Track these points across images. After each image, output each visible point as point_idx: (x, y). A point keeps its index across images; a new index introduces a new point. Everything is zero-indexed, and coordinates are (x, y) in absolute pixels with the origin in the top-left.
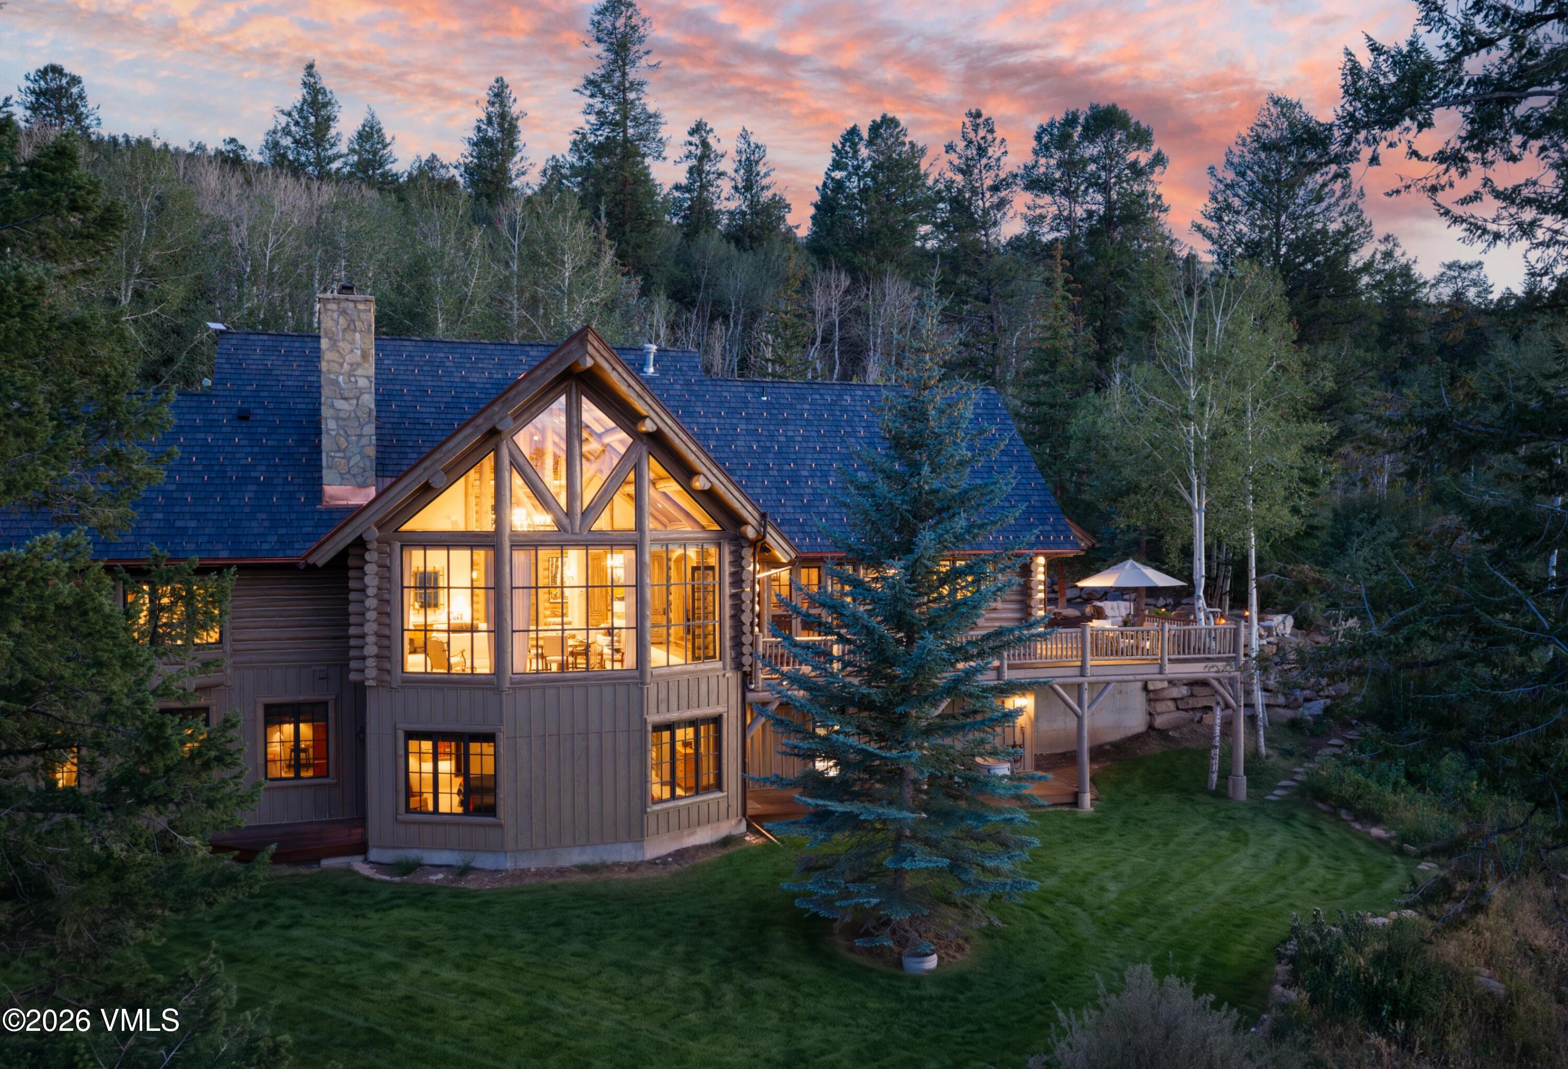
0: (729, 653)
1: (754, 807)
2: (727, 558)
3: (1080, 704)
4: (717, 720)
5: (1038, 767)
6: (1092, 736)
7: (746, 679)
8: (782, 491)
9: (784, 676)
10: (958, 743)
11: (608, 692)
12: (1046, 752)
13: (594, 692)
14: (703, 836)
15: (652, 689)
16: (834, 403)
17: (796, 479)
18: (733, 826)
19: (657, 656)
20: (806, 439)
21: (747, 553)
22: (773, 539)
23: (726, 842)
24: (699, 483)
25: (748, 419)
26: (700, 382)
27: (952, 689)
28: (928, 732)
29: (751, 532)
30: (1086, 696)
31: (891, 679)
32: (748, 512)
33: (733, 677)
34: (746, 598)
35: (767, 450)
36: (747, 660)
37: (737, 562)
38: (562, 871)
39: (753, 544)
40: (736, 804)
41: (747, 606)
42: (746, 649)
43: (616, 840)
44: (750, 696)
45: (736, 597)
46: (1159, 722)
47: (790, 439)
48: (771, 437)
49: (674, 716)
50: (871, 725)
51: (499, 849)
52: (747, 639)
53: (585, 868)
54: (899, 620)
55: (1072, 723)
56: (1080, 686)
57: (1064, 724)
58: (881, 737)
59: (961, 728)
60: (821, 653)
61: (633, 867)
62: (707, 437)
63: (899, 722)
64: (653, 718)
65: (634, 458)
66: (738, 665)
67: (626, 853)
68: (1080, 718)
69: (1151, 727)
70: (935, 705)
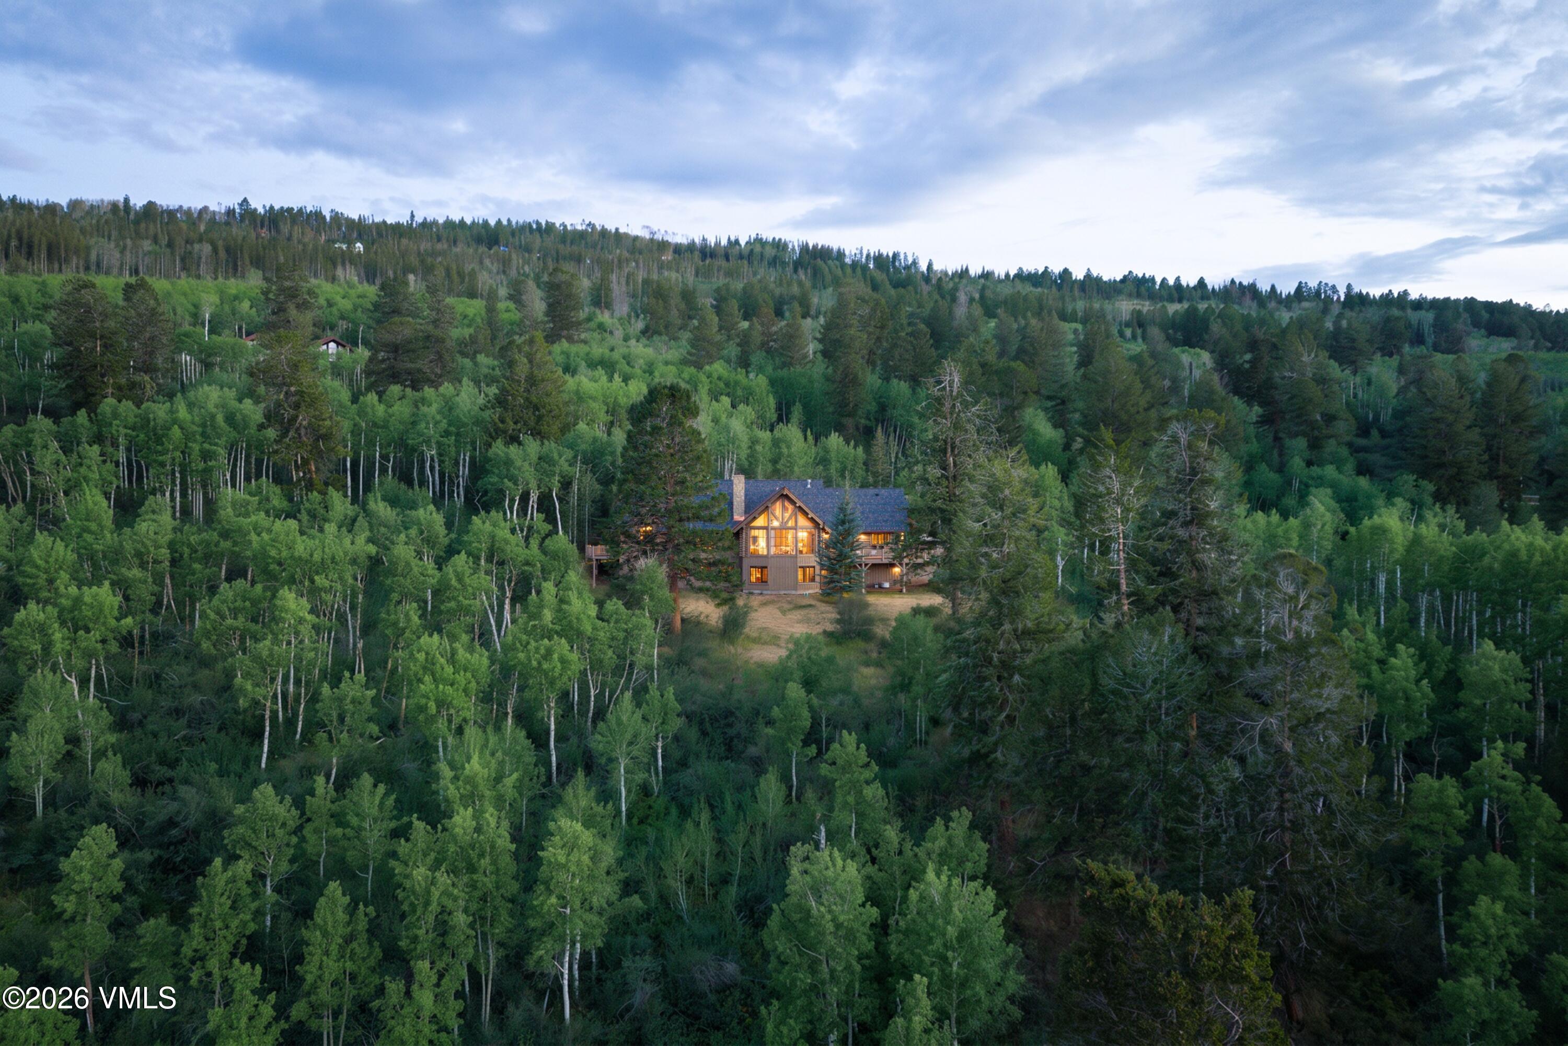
0: (816, 553)
2: (816, 532)
11: (789, 559)
13: (786, 559)
15: (798, 559)
22: (827, 529)
26: (820, 489)
29: (821, 527)
32: (820, 522)
37: (819, 533)
38: (780, 595)
41: (821, 543)
43: (792, 590)
45: (819, 541)
49: (804, 565)
51: (769, 590)
53: (785, 594)
61: (795, 595)
62: (820, 503)
64: (799, 565)
65: (795, 511)
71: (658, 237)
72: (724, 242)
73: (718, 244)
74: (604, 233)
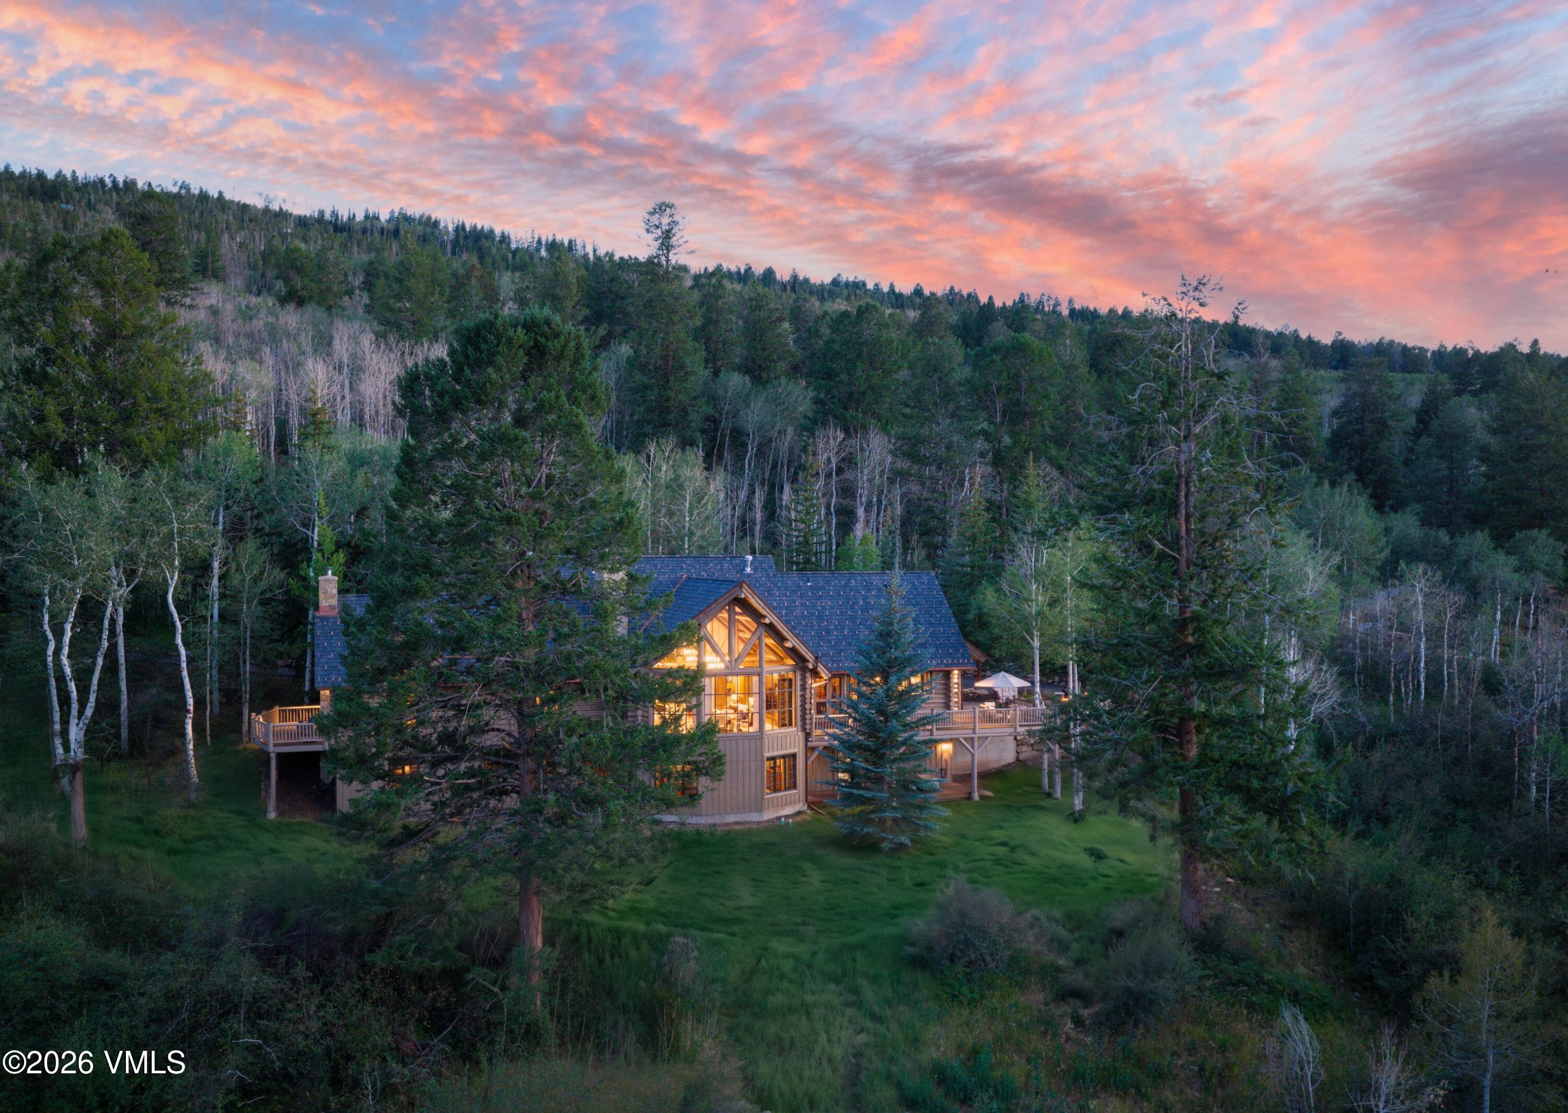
0: (799, 723)
1: (810, 798)
2: (799, 678)
3: (973, 748)
4: (794, 756)
5: (955, 781)
6: (979, 765)
7: (808, 735)
8: (821, 637)
9: (827, 734)
10: (909, 765)
11: (747, 742)
12: (961, 773)
13: (740, 743)
14: (789, 811)
15: (766, 741)
16: (846, 585)
17: (828, 632)
18: (802, 806)
19: (768, 726)
20: (832, 607)
21: (808, 675)
22: (821, 669)
23: (799, 813)
24: (788, 645)
25: (801, 597)
26: (775, 576)
27: (904, 743)
28: (893, 761)
29: (810, 666)
30: (976, 744)
31: (878, 738)
32: (809, 656)
33: (801, 735)
34: (808, 696)
35: (812, 614)
36: (808, 727)
37: (804, 679)
38: (727, 824)
39: (811, 670)
40: (803, 796)
41: (808, 701)
42: (808, 722)
43: (751, 811)
44: (810, 744)
45: (803, 696)
46: (1022, 757)
47: (824, 608)
48: (814, 607)
49: (775, 753)
50: (870, 759)
51: (700, 814)
52: (808, 717)
53: (737, 823)
54: (881, 712)
55: (969, 758)
56: (973, 739)
57: (965, 759)
58: (874, 764)
59: (908, 759)
60: (843, 724)
61: (759, 823)
62: (781, 608)
63: (881, 757)
64: (767, 755)
65: (758, 634)
66: (804, 729)
67: (754, 817)
68: (973, 755)
69: (1018, 760)
70: (898, 749)
71: (275, 207)
72: (360, 217)
73: (352, 218)
74: (203, 197)
